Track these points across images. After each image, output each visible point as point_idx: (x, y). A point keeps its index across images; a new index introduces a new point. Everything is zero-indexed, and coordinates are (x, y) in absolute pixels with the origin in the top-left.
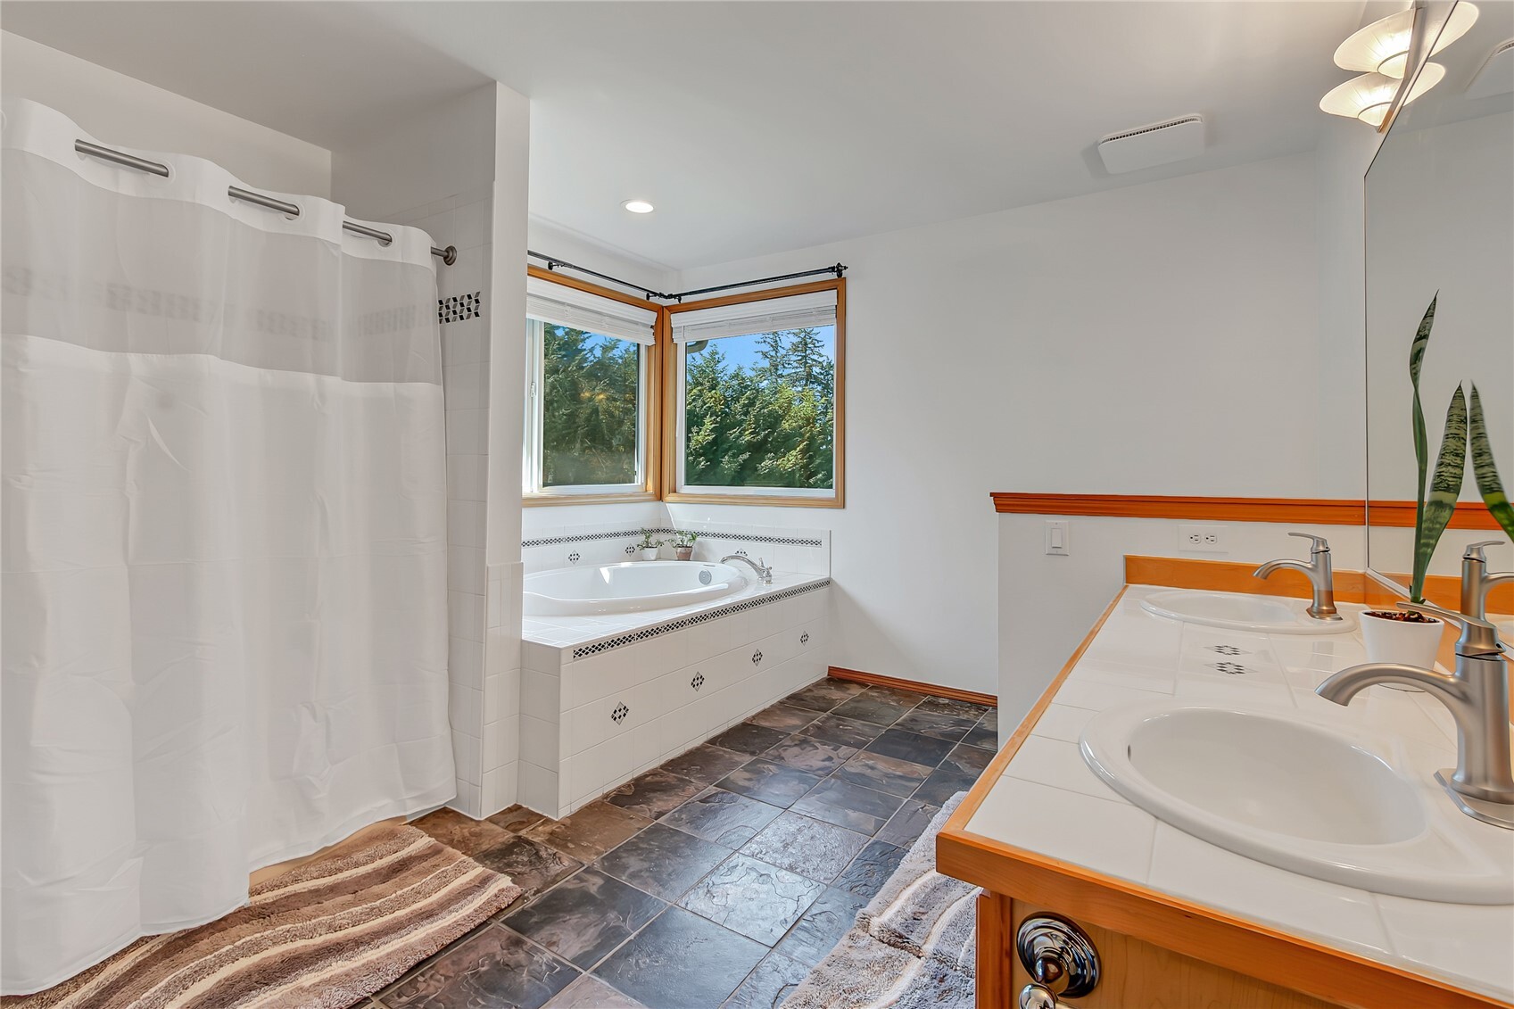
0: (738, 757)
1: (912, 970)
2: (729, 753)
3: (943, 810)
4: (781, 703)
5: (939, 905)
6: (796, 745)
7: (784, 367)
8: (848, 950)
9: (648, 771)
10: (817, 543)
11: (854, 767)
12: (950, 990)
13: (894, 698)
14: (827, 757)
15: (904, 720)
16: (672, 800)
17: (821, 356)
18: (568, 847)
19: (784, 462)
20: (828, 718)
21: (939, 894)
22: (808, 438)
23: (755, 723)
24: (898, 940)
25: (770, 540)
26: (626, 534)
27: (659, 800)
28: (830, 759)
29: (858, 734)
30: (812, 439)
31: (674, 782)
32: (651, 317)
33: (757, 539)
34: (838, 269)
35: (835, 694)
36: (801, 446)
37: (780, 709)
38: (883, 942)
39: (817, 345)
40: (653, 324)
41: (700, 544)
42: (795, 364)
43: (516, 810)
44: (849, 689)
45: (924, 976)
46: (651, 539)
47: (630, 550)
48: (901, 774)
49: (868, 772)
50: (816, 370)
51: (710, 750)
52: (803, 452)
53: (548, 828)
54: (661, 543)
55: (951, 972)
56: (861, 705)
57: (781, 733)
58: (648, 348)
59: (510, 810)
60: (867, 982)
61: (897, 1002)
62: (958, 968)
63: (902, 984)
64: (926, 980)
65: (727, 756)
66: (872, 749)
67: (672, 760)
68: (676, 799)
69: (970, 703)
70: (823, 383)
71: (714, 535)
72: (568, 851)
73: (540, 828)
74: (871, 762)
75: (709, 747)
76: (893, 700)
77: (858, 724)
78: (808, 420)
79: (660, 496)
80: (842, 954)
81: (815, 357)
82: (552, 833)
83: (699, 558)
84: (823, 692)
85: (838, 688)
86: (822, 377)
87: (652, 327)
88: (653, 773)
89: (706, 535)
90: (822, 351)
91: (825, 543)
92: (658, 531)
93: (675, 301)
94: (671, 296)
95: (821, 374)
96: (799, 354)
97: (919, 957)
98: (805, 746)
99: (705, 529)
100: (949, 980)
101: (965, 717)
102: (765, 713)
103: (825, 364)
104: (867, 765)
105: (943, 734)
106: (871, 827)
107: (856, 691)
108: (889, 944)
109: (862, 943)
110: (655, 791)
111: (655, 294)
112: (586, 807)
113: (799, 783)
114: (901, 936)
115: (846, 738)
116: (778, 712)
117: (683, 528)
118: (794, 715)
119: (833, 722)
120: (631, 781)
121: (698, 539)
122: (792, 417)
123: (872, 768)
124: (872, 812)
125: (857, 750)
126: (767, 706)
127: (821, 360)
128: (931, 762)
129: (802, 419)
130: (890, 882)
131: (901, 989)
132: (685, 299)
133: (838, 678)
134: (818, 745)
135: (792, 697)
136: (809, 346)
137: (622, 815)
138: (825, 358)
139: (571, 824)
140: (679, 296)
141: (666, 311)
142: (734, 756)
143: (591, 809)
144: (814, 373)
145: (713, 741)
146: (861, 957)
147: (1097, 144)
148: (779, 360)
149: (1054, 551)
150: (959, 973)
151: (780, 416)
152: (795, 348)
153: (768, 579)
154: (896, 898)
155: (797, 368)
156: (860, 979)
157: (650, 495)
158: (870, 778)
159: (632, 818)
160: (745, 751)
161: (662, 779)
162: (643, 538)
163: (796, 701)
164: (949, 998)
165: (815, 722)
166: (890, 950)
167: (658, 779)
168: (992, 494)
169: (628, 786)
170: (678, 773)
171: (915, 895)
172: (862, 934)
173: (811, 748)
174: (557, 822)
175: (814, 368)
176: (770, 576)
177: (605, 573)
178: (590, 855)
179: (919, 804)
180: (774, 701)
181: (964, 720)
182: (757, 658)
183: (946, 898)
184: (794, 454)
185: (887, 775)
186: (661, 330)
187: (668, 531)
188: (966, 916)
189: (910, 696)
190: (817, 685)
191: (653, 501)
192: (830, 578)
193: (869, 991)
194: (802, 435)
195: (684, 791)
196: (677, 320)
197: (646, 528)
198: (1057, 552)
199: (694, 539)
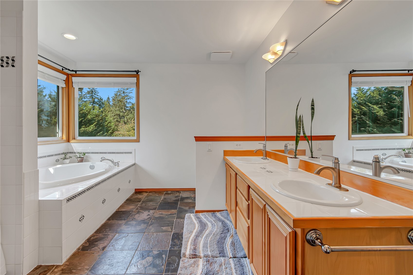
0: (120, 222)
1: (201, 262)
2: (117, 222)
3: (185, 220)
4: (125, 202)
5: (198, 243)
6: (137, 214)
7: (85, 98)
8: (184, 264)
9: (91, 236)
10: (131, 153)
11: (157, 215)
12: (212, 263)
13: (157, 194)
14: (147, 214)
15: (162, 199)
16: (105, 242)
17: (98, 96)
18: (73, 272)
19: (89, 129)
20: (142, 204)
21: (196, 241)
22: (97, 121)
23: (120, 210)
24: (195, 256)
25: (114, 153)
26: (56, 155)
27: (100, 244)
28: (149, 215)
29: (153, 206)
30: (98, 121)
31: (103, 236)
32: (64, 77)
33: (109, 153)
34: (137, 72)
35: (140, 196)
36: (95, 124)
37: (126, 204)
38: (191, 258)
39: (96, 92)
40: (65, 80)
41: (87, 156)
42: (89, 98)
43: (39, 268)
44: (143, 194)
45: (204, 262)
46: (67, 156)
47: (57, 161)
48: (170, 214)
49: (161, 215)
50: (96, 100)
51: (110, 222)
52: (95, 125)
53: (60, 269)
54: (71, 157)
55: (209, 258)
56: (149, 198)
57: (131, 211)
58: (62, 88)
59: (36, 269)
60: (193, 270)
61: (202, 272)
62: (210, 257)
63: (201, 266)
64: (205, 263)
65: (117, 223)
66: (159, 209)
67: (98, 230)
68: (106, 241)
69: (176, 191)
70: (98, 104)
71: (92, 153)
72: (74, 273)
73: (56, 270)
74: (160, 213)
75: (108, 222)
76: (157, 195)
77: (151, 203)
78: (96, 115)
79: (68, 141)
80: (183, 266)
81: (96, 96)
82: (62, 270)
83: (87, 161)
84: (136, 197)
85: (140, 194)
86: (98, 102)
87: (64, 80)
88: (93, 236)
89: (89, 153)
90: (98, 94)
91: (133, 153)
92: (70, 153)
93: (74, 73)
94: (73, 71)
95: (98, 101)
96: (90, 94)
97: (201, 258)
98: (140, 213)
99: (88, 151)
100: (210, 261)
101: (177, 195)
102: (122, 206)
103: (99, 98)
104: (160, 214)
105: (174, 201)
106: (170, 230)
107: (145, 194)
108: (192, 258)
109: (186, 261)
110: (97, 241)
111: (66, 69)
112: (72, 256)
113: (144, 224)
114: (195, 255)
115: (150, 208)
116: (126, 205)
117: (79, 151)
118: (131, 205)
119: (144, 204)
120: (86, 241)
121: (86, 155)
122: (91, 115)
123: (162, 214)
124: (168, 226)
125: (154, 210)
126: (121, 204)
127: (98, 97)
128: (176, 208)
129: (94, 115)
130: (183, 242)
131: (201, 268)
132: (78, 73)
133: (138, 192)
134: (143, 212)
135: (127, 200)
136: (94, 92)
137: (89, 253)
138: (99, 97)
139: (70, 264)
140: (76, 71)
141: (70, 76)
142: (119, 222)
143: (74, 256)
144: (95, 101)
145: (109, 219)
146: (187, 265)
147: (211, 53)
148: (83, 96)
149: (209, 150)
150: (211, 258)
151: (87, 114)
152: (89, 92)
153: (118, 165)
154: (187, 246)
155: (89, 99)
156: (191, 270)
157: (65, 140)
158: (163, 217)
159: (94, 253)
160: (121, 220)
161: (98, 237)
162: (63, 156)
163: (129, 201)
164: (212, 265)
165: (138, 205)
166: (193, 260)
167: (96, 237)
168: (195, 137)
169: (85, 243)
170: (102, 233)
171: (191, 243)
172: (185, 258)
173: (142, 213)
174: (62, 265)
175: (95, 99)
176: (119, 164)
177: (51, 170)
178: (84, 271)
179: (179, 220)
180: (123, 203)
181: (177, 196)
182: (119, 190)
183: (198, 241)
184: (92, 126)
185: (166, 215)
186: (68, 81)
187: (72, 153)
188: (205, 244)
189: (160, 193)
190: (133, 195)
191: (67, 142)
192: (135, 163)
193: (194, 272)
194: (95, 120)
195: (108, 238)
196: (74, 79)
197: (65, 152)
198: (210, 151)
199: (85, 155)
